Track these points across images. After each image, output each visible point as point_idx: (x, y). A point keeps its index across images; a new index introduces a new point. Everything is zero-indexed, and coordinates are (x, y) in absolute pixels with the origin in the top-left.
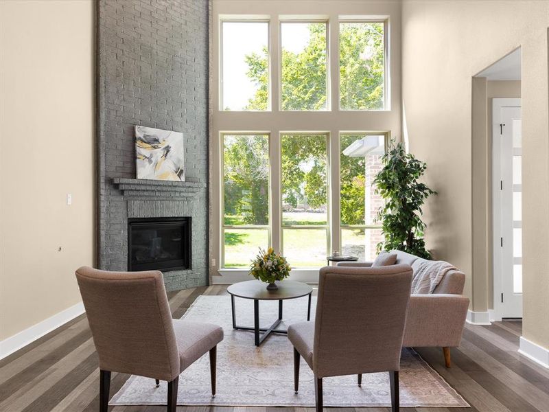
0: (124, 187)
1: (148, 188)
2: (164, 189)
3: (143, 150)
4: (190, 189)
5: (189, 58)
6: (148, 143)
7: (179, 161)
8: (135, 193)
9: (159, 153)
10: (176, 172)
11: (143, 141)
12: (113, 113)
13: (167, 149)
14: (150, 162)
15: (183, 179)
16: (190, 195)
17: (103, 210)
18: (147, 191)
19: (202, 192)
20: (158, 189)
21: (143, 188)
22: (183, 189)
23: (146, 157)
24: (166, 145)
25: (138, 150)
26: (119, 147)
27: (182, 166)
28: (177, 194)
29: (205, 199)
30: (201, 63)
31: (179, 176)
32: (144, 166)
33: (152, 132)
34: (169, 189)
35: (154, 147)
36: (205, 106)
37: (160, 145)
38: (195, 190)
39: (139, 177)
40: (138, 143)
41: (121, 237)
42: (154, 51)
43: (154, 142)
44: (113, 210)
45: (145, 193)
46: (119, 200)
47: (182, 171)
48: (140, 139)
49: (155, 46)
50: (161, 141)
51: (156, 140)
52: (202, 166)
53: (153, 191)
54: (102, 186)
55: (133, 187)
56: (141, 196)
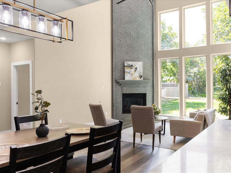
0: (120, 83)
1: (129, 83)
2: (135, 83)
3: (127, 70)
4: (145, 83)
5: (145, 33)
6: (129, 67)
7: (141, 72)
8: (124, 85)
9: (133, 70)
10: (139, 77)
12: (117, 58)
13: (136, 69)
14: (130, 74)
15: (142, 79)
16: (145, 85)
17: (114, 91)
18: (129, 84)
19: (151, 84)
20: (133, 83)
21: (127, 83)
22: (142, 83)
23: (128, 72)
24: (135, 67)
25: (125, 70)
26: (119, 70)
27: (142, 74)
28: (140, 85)
29: (152, 86)
30: (150, 33)
31: (141, 78)
32: (127, 75)
33: (130, 63)
34: (137, 83)
35: (131, 68)
36: (152, 50)
37: (133, 68)
38: (147, 83)
39: (126, 79)
40: (126, 67)
41: (120, 100)
42: (131, 34)
43: (131, 66)
44: (117, 91)
45: (128, 85)
46: (119, 87)
47: (142, 76)
48: (126, 66)
49: (132, 32)
50: (134, 66)
51: (132, 66)
52: (151, 73)
53: (131, 84)
54: (114, 83)
55: (124, 83)
56: (126, 86)
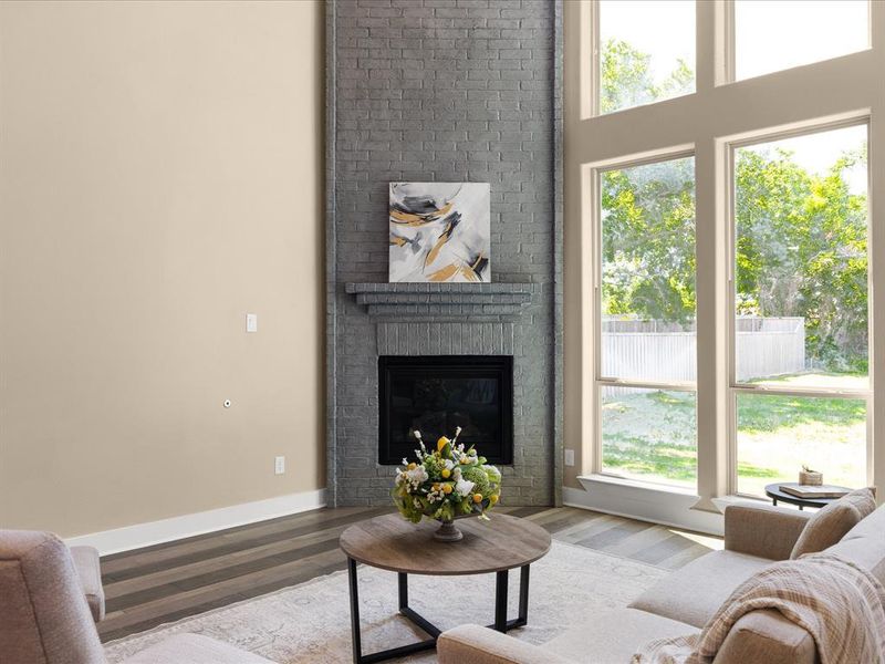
0: (364, 299)
1: (412, 299)
2: (445, 299)
3: (401, 229)
4: (503, 299)
5: (506, 24)
6: (413, 213)
7: (479, 240)
8: (388, 310)
9: (436, 229)
10: (471, 265)
11: (403, 210)
12: (352, 167)
13: (453, 221)
14: (416, 247)
15: (486, 276)
16: (506, 310)
17: (333, 342)
18: (413, 304)
19: (538, 305)
20: (432, 300)
21: (403, 299)
22: (491, 299)
23: (407, 240)
24: (450, 213)
25: (392, 227)
26: (362, 227)
27: (486, 252)
28: (477, 310)
29: (545, 317)
30: (537, 25)
31: (478, 271)
32: (403, 258)
33: (420, 190)
34: (458, 299)
35: (426, 220)
36: (545, 116)
37: (436, 215)
38: (515, 299)
39: (392, 279)
40: (394, 215)
41: (367, 390)
42: (430, 33)
43: (423, 210)
44: (350, 340)
45: (408, 309)
46: (360, 323)
47: (484, 262)
48: (397, 207)
49: (431, 23)
50: (440, 205)
51: (431, 205)
52: (537, 248)
53: (424, 304)
54: (331, 298)
55: (383, 299)
56: (401, 315)
